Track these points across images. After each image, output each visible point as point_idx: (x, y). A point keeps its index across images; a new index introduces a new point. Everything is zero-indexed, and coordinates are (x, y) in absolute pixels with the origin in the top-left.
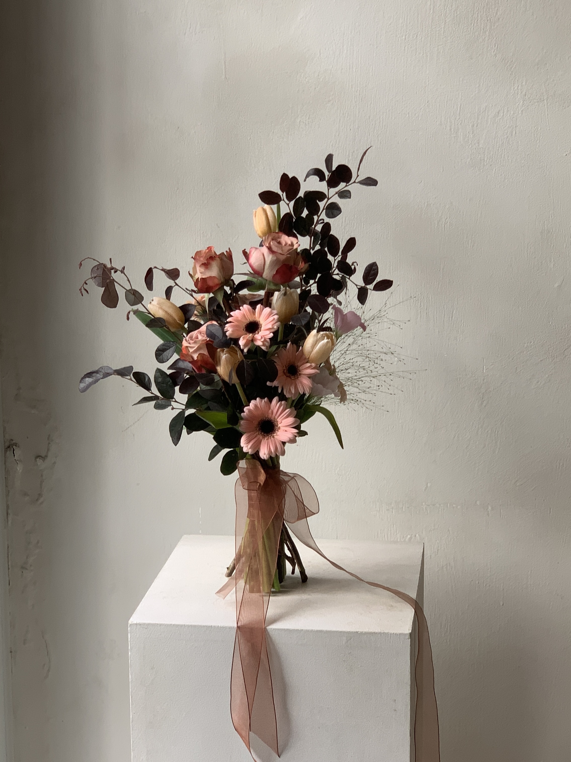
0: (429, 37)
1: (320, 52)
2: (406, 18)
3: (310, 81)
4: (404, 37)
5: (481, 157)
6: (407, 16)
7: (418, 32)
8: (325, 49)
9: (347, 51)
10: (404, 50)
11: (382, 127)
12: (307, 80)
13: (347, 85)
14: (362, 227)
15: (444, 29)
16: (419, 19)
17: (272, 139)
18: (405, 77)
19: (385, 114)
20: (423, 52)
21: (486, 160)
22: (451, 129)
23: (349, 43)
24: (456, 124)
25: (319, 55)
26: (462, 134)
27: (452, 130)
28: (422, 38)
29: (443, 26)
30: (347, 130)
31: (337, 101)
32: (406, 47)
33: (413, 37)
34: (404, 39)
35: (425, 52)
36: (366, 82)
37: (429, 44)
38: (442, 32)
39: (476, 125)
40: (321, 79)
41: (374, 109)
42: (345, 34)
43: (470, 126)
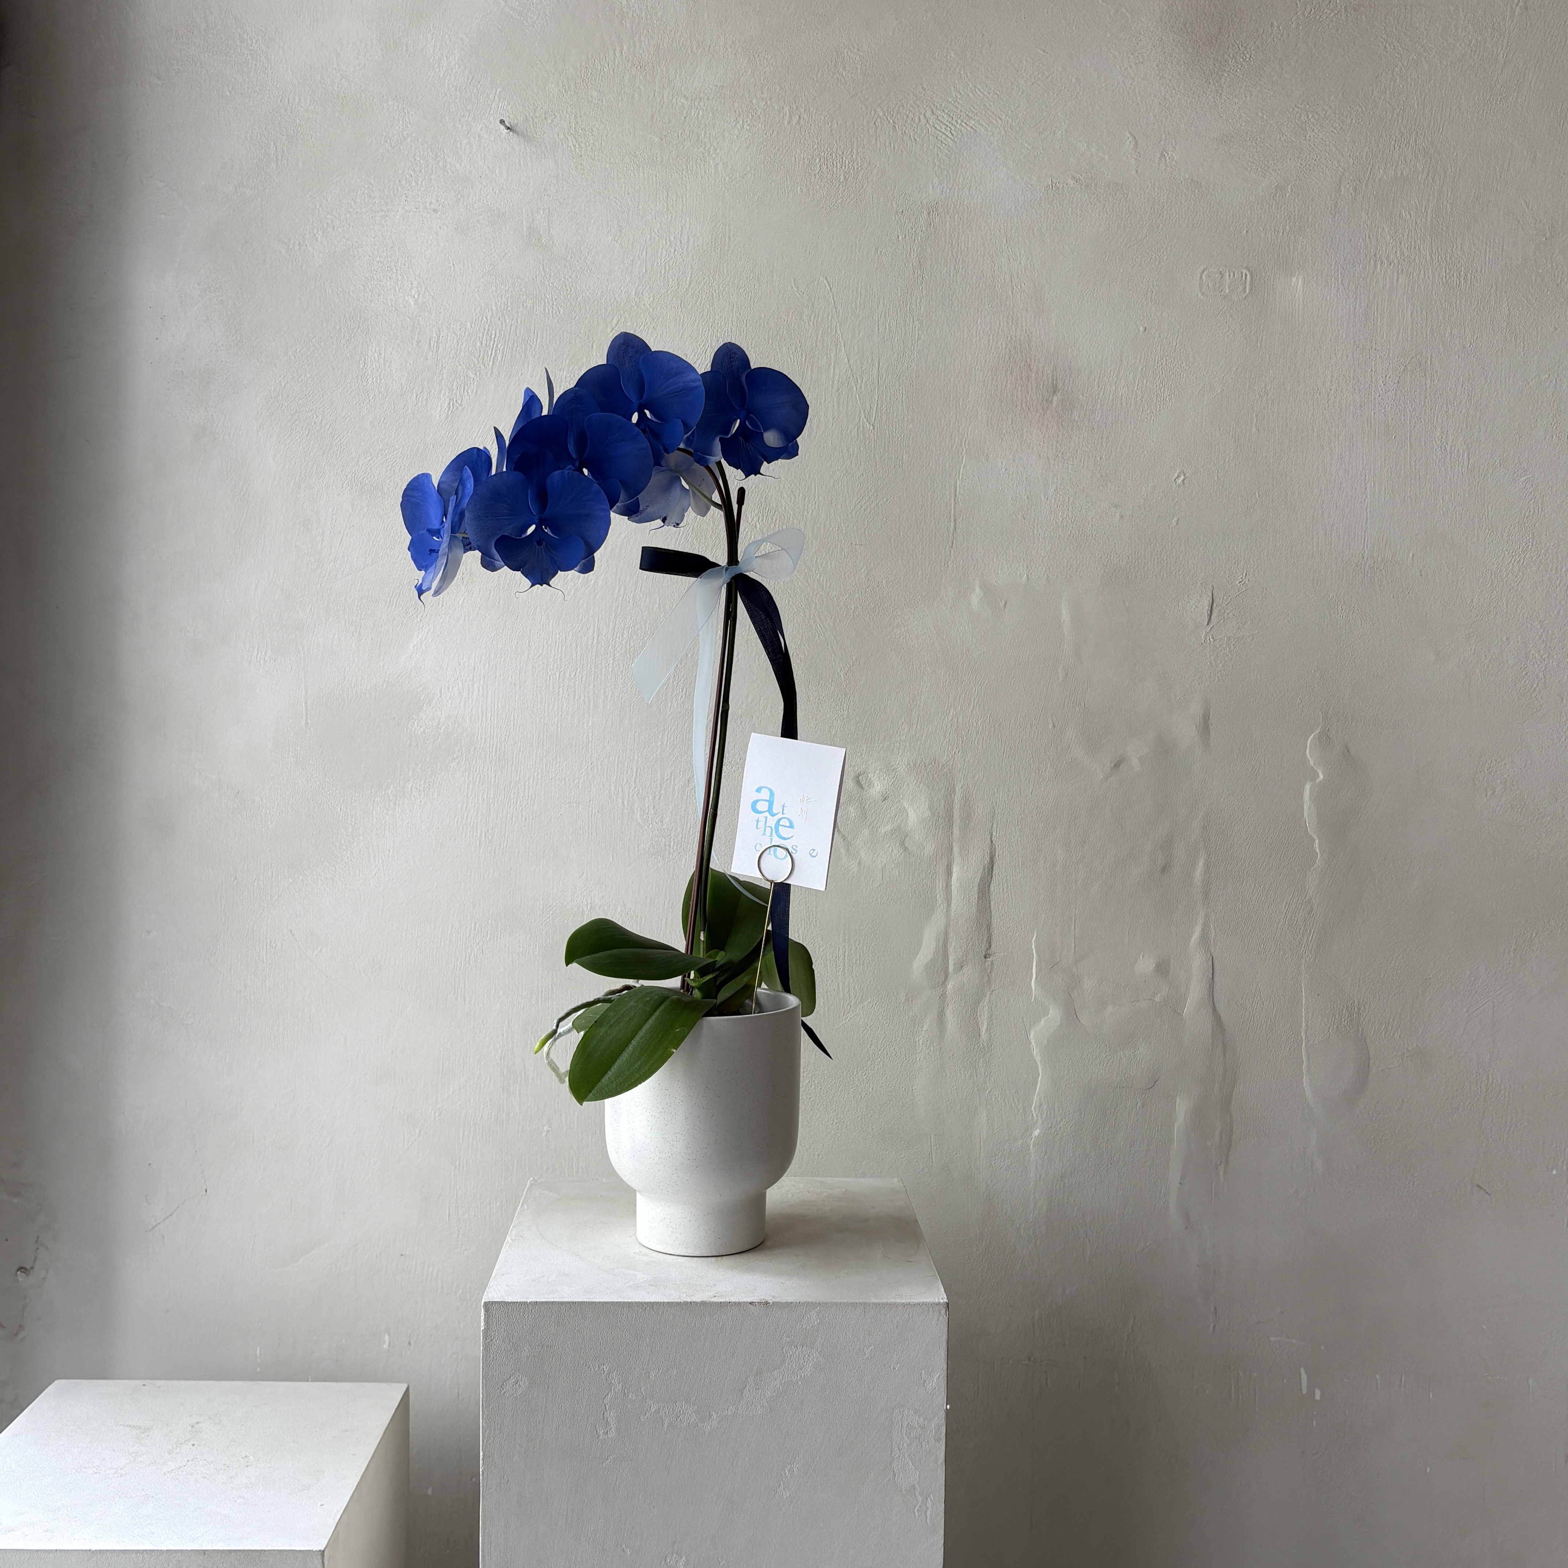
0: (593, 677)
1: (440, 691)
2: (560, 650)
3: (426, 731)
4: (557, 675)
5: (665, 842)
6: (562, 647)
7: (577, 669)
8: (448, 688)
9: (479, 690)
10: (559, 691)
11: (529, 796)
12: (422, 729)
13: (479, 739)
14: (499, 937)
15: (613, 665)
16: (579, 651)
17: (372, 811)
18: (559, 729)
19: (532, 779)
20: (585, 696)
21: (672, 845)
22: (623, 803)
23: (482, 680)
24: (631, 795)
25: (439, 695)
26: (639, 809)
27: (626, 803)
28: (582, 678)
29: (611, 662)
30: (478, 801)
31: (464, 760)
32: (561, 689)
33: (570, 676)
34: (558, 678)
35: (586, 696)
36: (506, 735)
37: (592, 686)
38: (610, 669)
39: (658, 797)
40: (442, 730)
41: (517, 773)
42: (476, 667)
43: (651, 799)
